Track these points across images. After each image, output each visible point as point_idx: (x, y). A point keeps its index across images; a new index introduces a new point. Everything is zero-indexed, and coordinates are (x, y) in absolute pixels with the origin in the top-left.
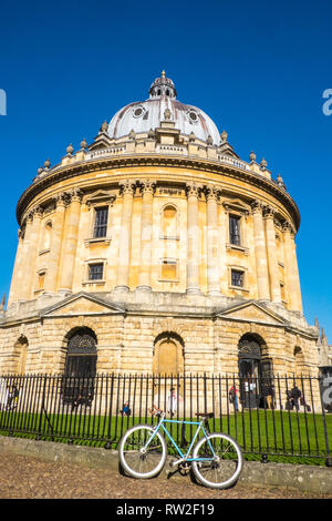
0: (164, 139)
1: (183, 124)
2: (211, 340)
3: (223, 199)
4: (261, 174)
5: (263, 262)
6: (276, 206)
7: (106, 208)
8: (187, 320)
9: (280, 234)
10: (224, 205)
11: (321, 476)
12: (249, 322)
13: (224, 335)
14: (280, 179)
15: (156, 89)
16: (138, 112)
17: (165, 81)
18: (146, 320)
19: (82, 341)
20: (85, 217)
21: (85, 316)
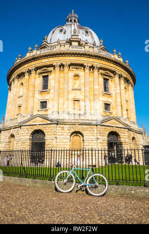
0: (73, 43)
1: (82, 36)
2: (95, 135)
3: (101, 71)
4: (118, 59)
5: (119, 100)
6: (125, 74)
7: (48, 76)
8: (85, 126)
9: (127, 87)
10: (101, 74)
11: (142, 190)
12: (112, 127)
13: (101, 132)
14: (127, 61)
15: (69, 19)
16: (61, 31)
17: (74, 15)
18: (66, 126)
19: (38, 136)
20: (38, 81)
21: (39, 125)
